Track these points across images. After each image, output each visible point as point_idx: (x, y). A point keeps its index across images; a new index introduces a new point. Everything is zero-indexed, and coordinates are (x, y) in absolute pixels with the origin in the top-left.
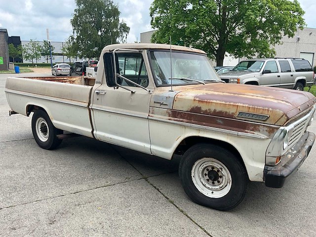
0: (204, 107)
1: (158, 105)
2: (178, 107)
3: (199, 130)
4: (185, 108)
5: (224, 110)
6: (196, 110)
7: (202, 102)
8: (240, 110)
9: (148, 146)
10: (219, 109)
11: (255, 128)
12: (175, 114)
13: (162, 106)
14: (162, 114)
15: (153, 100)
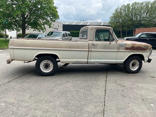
0: (135, 46)
1: (121, 47)
2: (127, 46)
3: (134, 52)
4: (130, 47)
5: (140, 46)
6: (133, 47)
7: (134, 44)
8: (143, 46)
9: (115, 61)
10: (138, 46)
11: (147, 49)
12: (127, 49)
13: (122, 47)
14: (122, 49)
15: (119, 45)
